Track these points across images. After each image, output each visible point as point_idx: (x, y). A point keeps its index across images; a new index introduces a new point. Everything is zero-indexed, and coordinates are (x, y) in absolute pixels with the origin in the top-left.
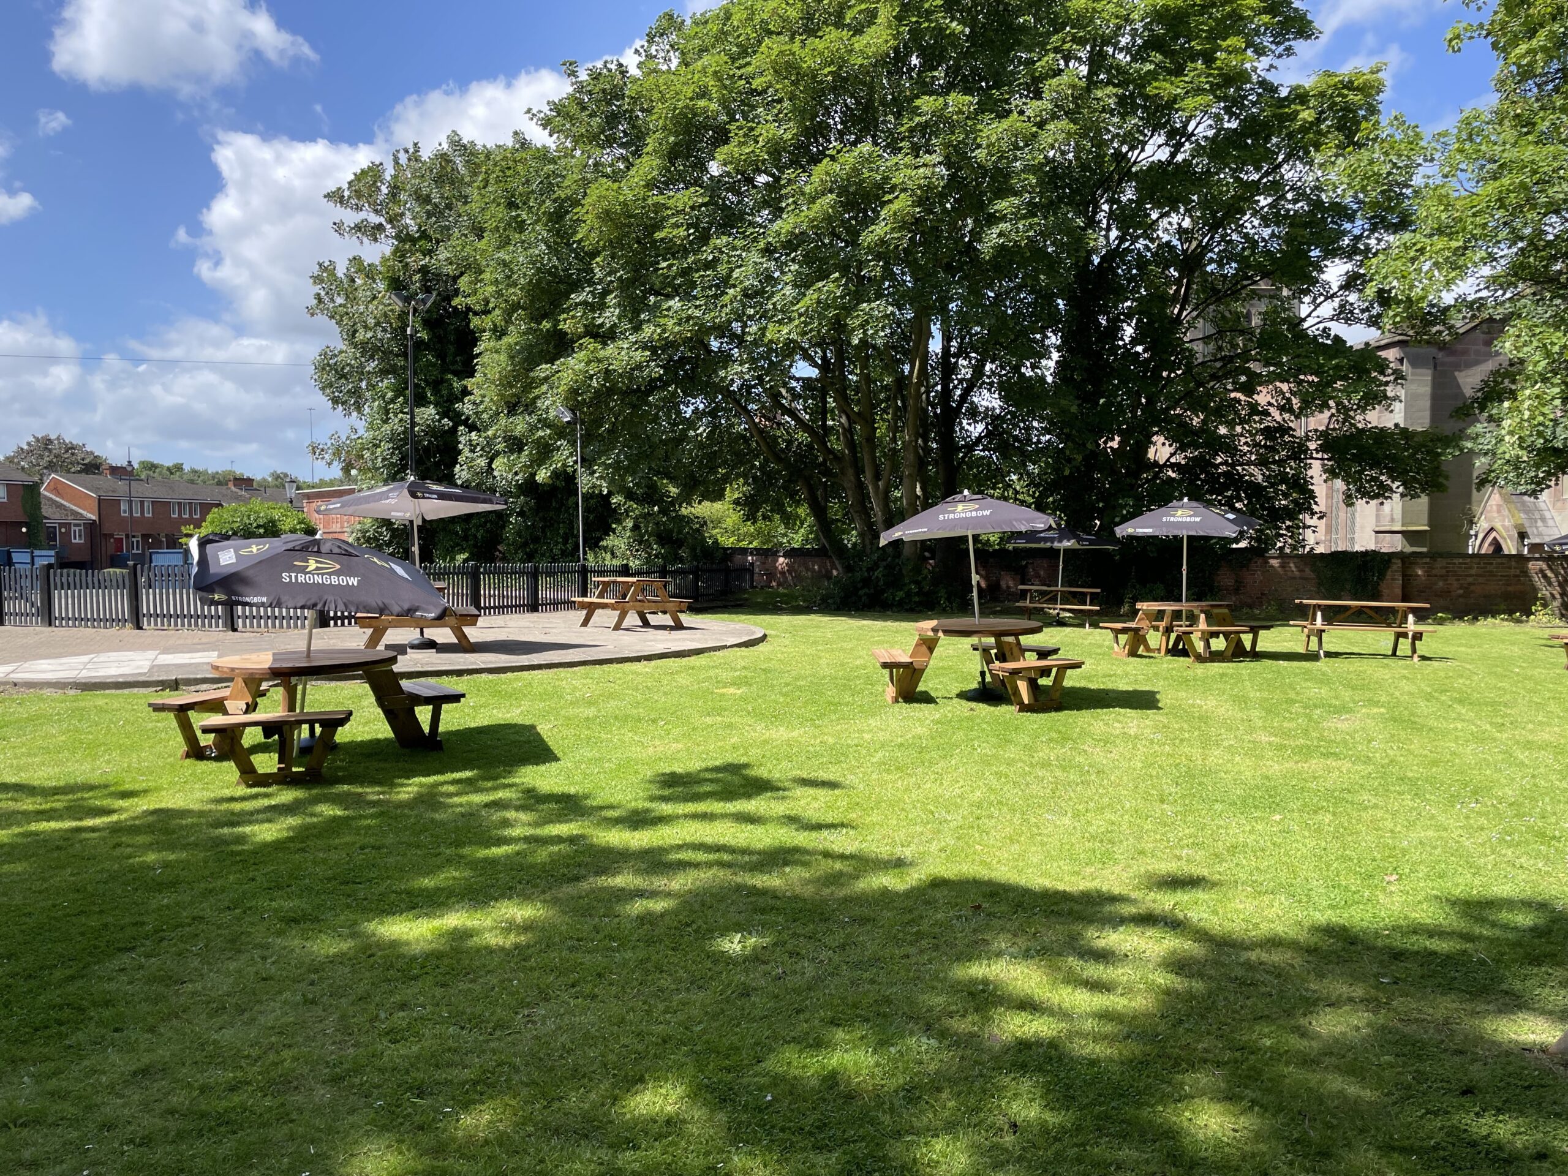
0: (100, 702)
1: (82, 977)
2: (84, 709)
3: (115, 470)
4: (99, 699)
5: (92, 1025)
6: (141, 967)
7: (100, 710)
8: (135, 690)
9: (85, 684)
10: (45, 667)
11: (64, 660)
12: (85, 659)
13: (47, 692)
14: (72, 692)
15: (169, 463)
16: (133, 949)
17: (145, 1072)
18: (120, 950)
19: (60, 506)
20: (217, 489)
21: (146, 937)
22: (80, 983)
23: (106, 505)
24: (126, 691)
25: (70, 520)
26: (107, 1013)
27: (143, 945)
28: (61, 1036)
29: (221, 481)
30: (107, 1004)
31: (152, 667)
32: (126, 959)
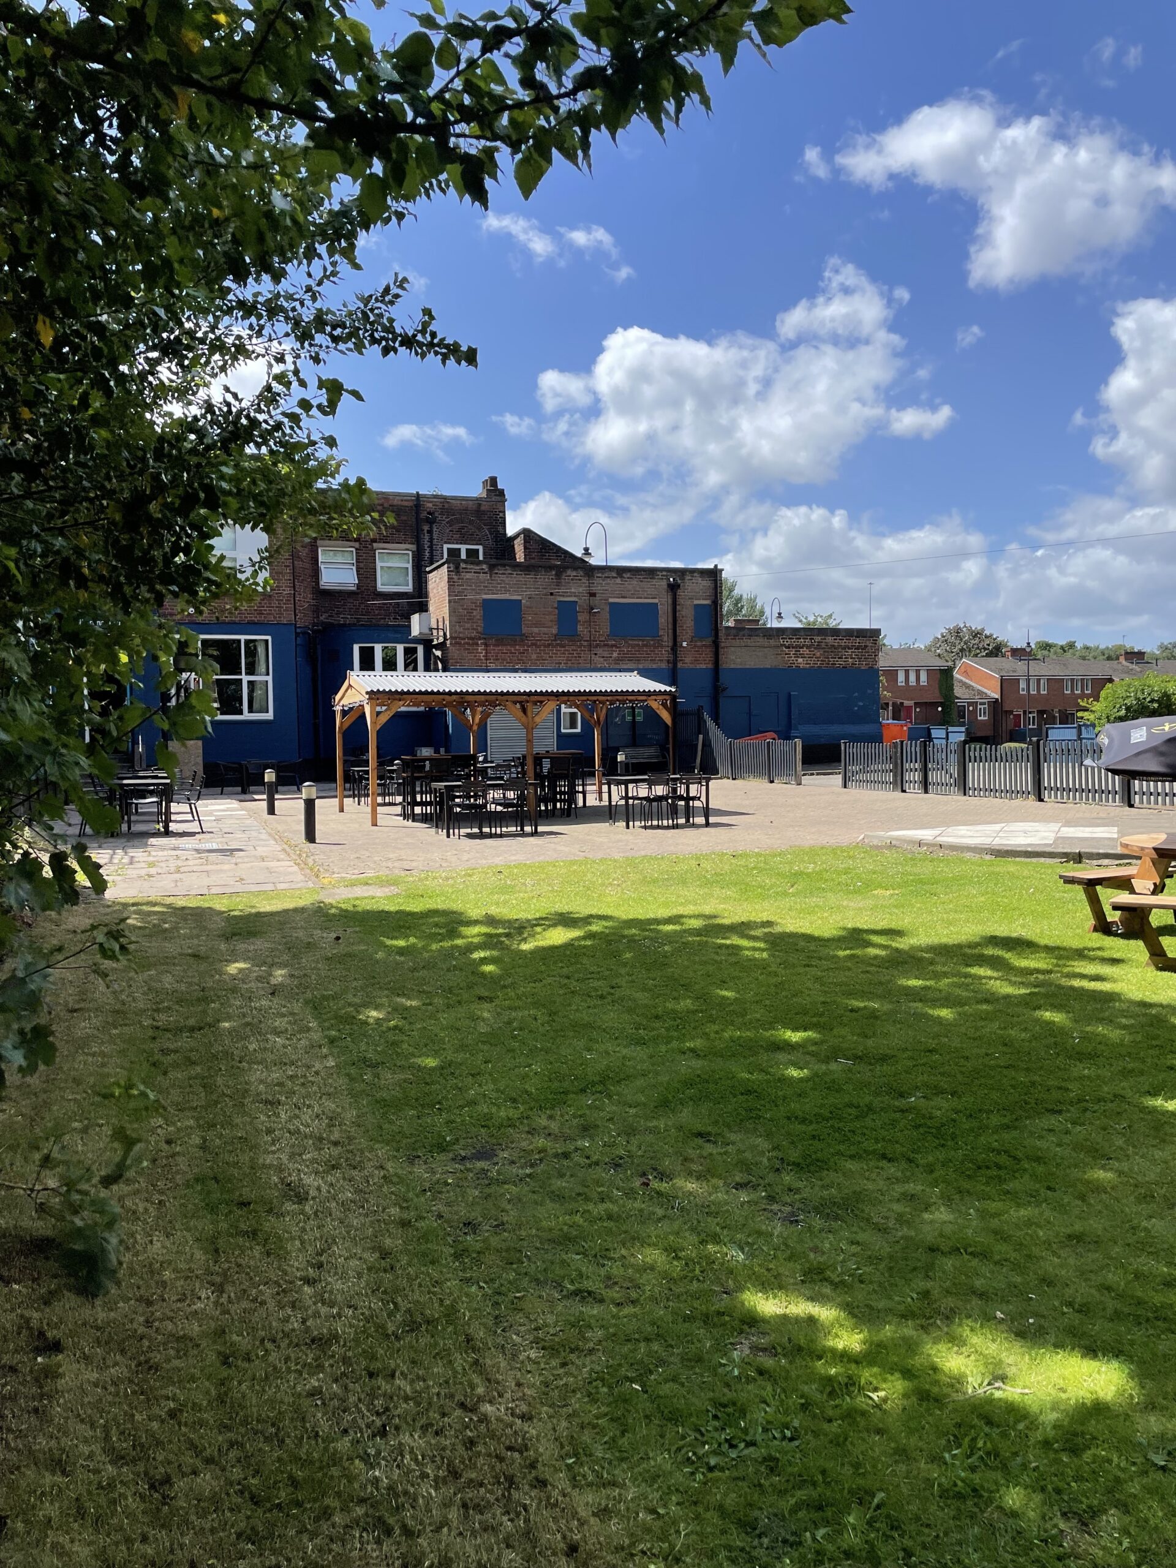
0: (1012, 869)
1: (1016, 1128)
2: (998, 874)
3: (1015, 652)
4: (1011, 866)
5: (1027, 1177)
6: (1067, 1132)
7: (1012, 876)
8: (1042, 860)
9: (999, 851)
10: (962, 833)
11: (980, 828)
12: (997, 827)
13: (968, 855)
14: (988, 857)
15: (1062, 642)
16: (1060, 1112)
17: (1077, 1238)
18: (1048, 1110)
19: (968, 687)
20: (1108, 663)
21: (1071, 1103)
22: (1015, 1133)
23: (1007, 684)
24: (1034, 860)
25: (977, 699)
26: (1040, 1169)
27: (1068, 1111)
28: (1001, 1180)
29: (1111, 657)
30: (1038, 1160)
31: (1057, 839)
32: (1053, 1121)
